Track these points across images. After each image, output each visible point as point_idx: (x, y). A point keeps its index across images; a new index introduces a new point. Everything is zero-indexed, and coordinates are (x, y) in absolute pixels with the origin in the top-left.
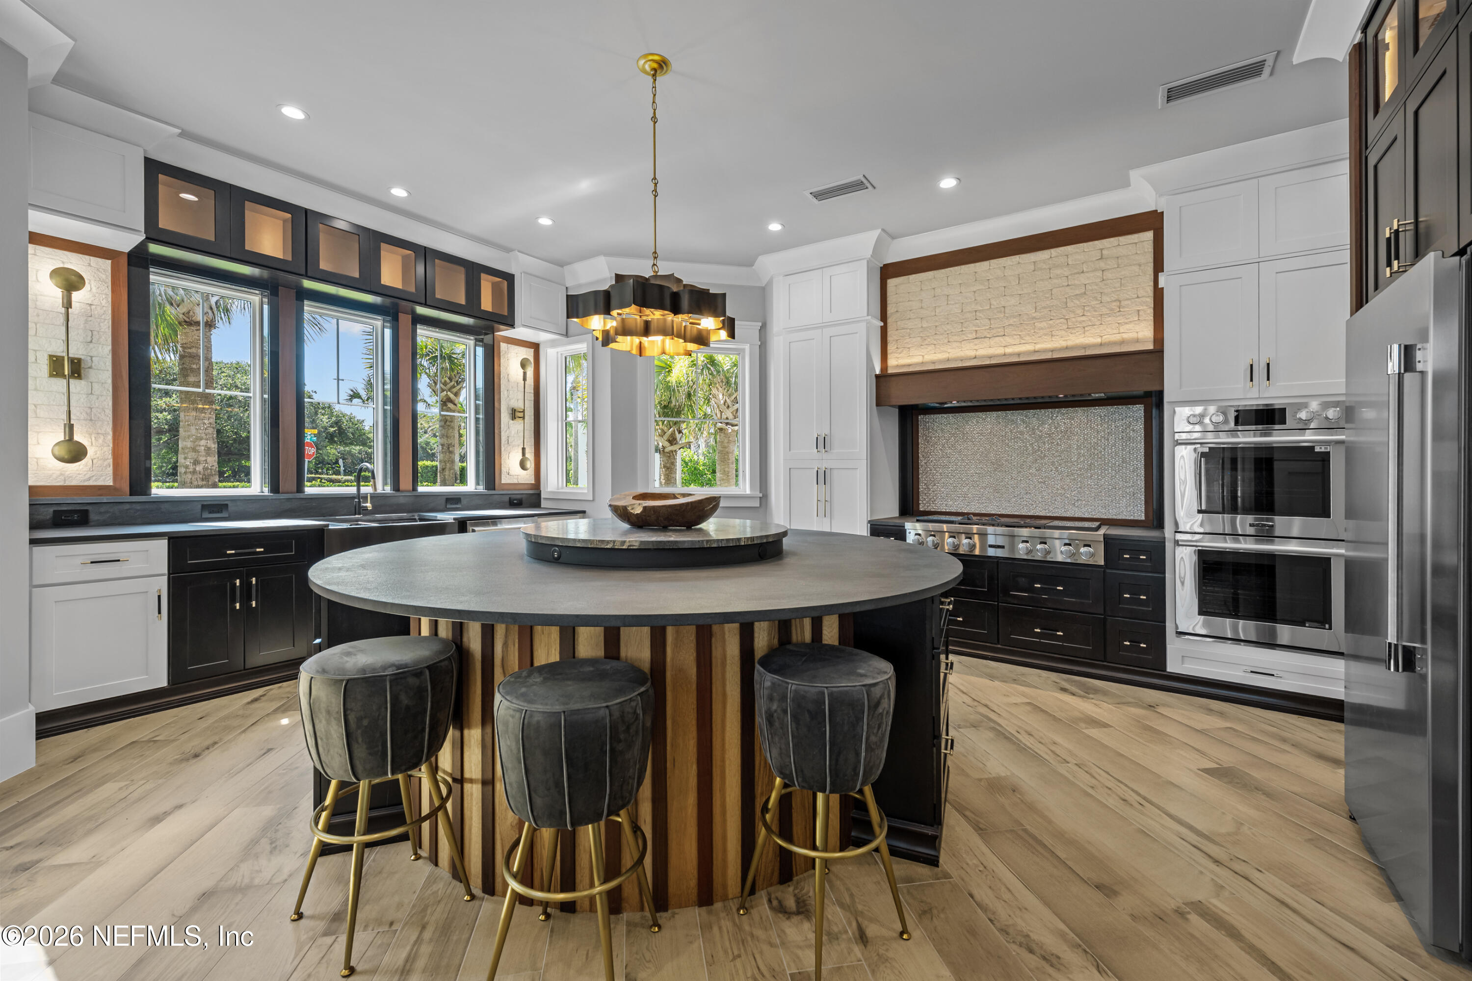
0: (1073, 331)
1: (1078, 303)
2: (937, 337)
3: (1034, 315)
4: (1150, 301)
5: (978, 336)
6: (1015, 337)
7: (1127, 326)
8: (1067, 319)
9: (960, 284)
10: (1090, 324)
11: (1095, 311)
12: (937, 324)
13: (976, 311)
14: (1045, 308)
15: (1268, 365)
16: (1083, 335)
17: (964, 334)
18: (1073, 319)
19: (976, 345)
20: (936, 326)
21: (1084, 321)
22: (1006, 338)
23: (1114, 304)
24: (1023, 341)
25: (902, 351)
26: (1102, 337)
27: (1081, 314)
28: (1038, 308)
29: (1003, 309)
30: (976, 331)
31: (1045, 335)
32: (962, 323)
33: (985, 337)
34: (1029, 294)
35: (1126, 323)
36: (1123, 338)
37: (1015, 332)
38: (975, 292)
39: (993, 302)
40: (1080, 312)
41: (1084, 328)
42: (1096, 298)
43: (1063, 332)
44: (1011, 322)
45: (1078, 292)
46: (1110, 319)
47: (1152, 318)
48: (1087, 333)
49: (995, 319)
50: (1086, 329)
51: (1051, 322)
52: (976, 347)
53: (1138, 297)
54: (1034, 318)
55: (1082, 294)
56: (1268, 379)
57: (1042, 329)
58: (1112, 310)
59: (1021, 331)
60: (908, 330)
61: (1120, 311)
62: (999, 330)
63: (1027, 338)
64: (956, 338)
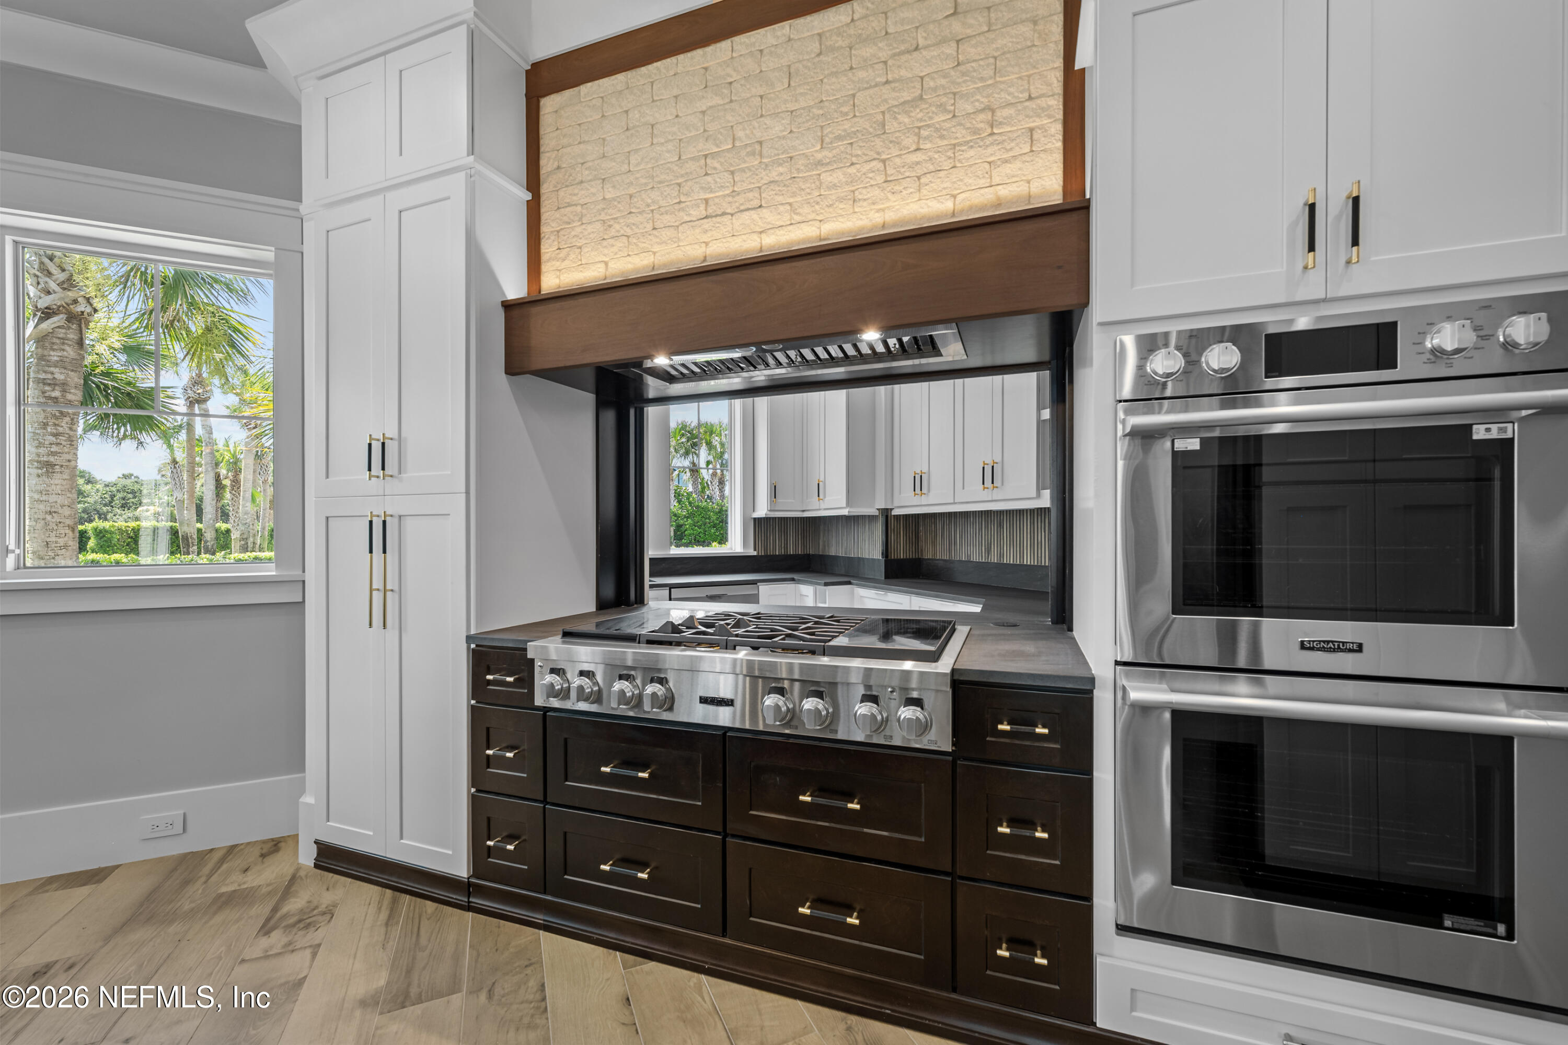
0: (897, 188)
1: (906, 120)
2: (632, 219)
3: (819, 156)
4: (1056, 104)
5: (710, 211)
6: (781, 208)
7: (1008, 169)
8: (884, 161)
9: (676, 97)
10: (931, 168)
11: (942, 137)
12: (632, 190)
13: (706, 156)
14: (839, 138)
15: (1356, 201)
16: (917, 196)
17: (682, 209)
18: (898, 161)
19: (706, 231)
20: (631, 196)
21: (918, 163)
22: (765, 212)
23: (982, 117)
24: (797, 218)
25: (568, 255)
26: (954, 197)
27: (914, 147)
28: (827, 140)
29: (757, 147)
30: (707, 201)
31: (841, 200)
32: (679, 185)
33: (724, 214)
34: (809, 108)
35: (1006, 161)
36: (999, 198)
37: (780, 199)
38: (703, 112)
39: (740, 134)
40: (909, 141)
41: (919, 178)
42: (942, 107)
43: (876, 192)
44: (774, 175)
45: (906, 96)
46: (972, 153)
47: (1060, 145)
48: (924, 191)
49: (743, 170)
50: (923, 180)
51: (852, 170)
52: (705, 238)
53: (1030, 98)
54: (820, 163)
55: (913, 100)
56: (1355, 242)
57: (835, 186)
58: (976, 131)
59: (794, 195)
60: (579, 208)
61: (992, 134)
62: (750, 195)
63: (806, 210)
64: (668, 219)
